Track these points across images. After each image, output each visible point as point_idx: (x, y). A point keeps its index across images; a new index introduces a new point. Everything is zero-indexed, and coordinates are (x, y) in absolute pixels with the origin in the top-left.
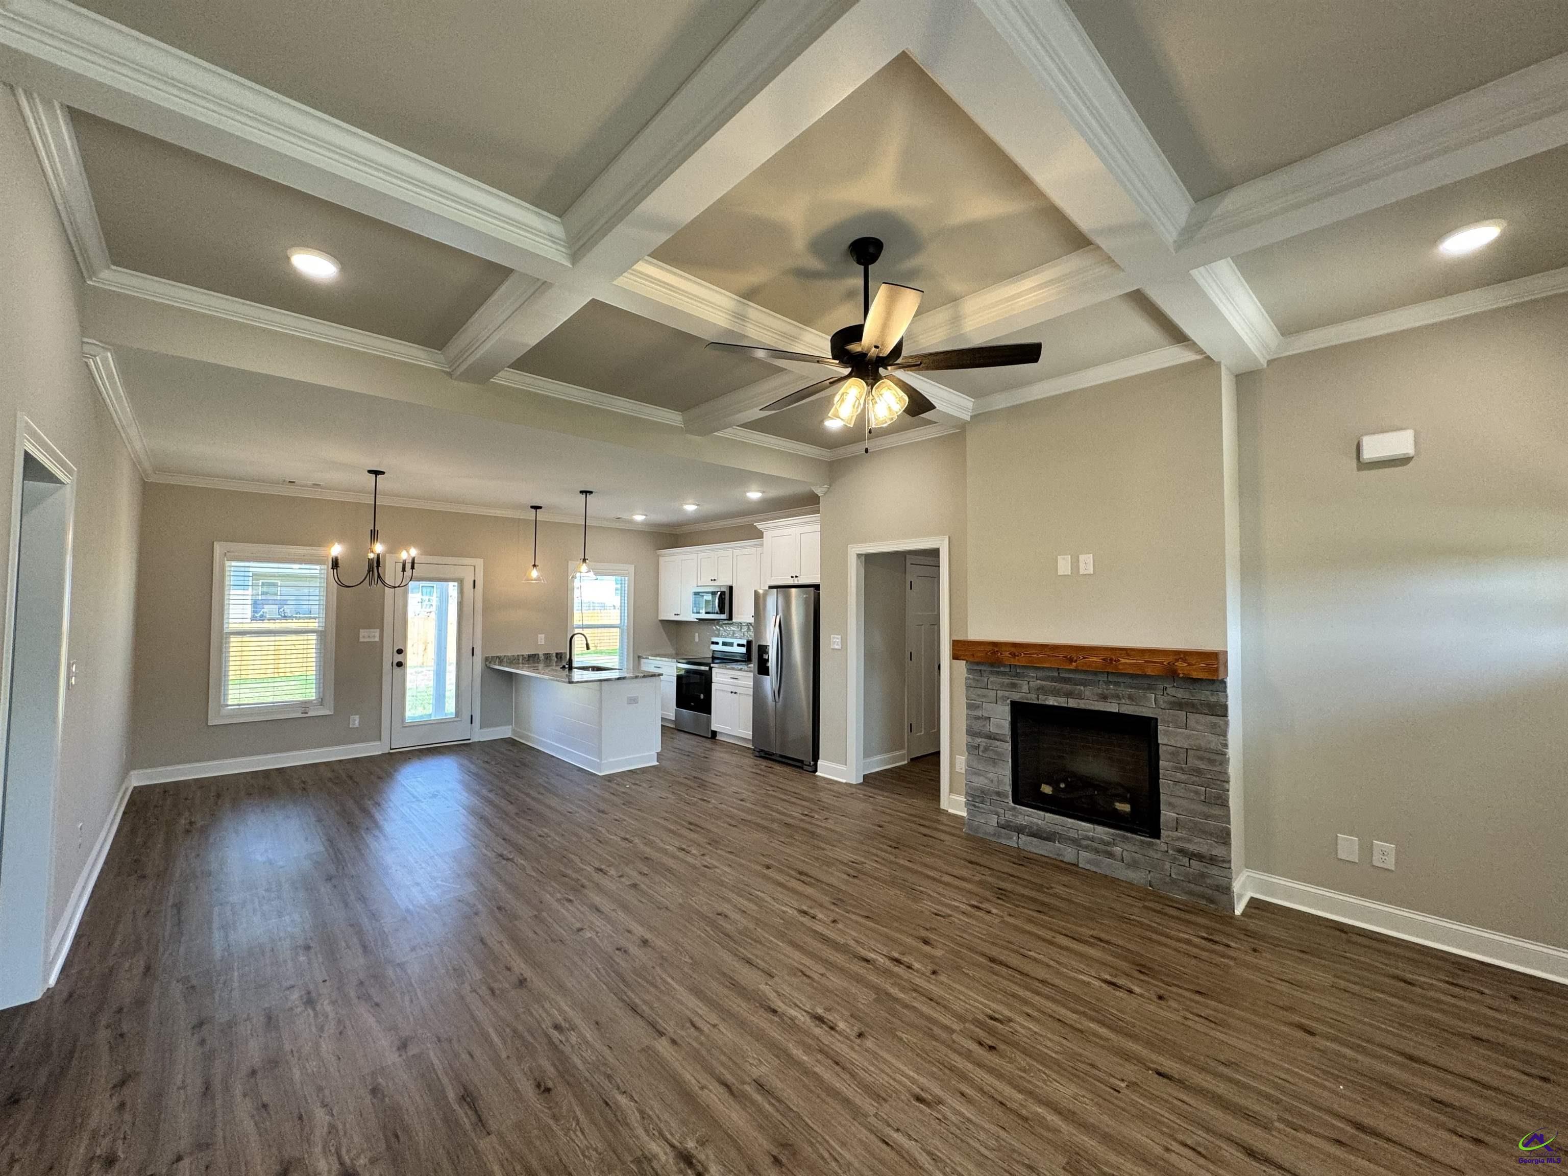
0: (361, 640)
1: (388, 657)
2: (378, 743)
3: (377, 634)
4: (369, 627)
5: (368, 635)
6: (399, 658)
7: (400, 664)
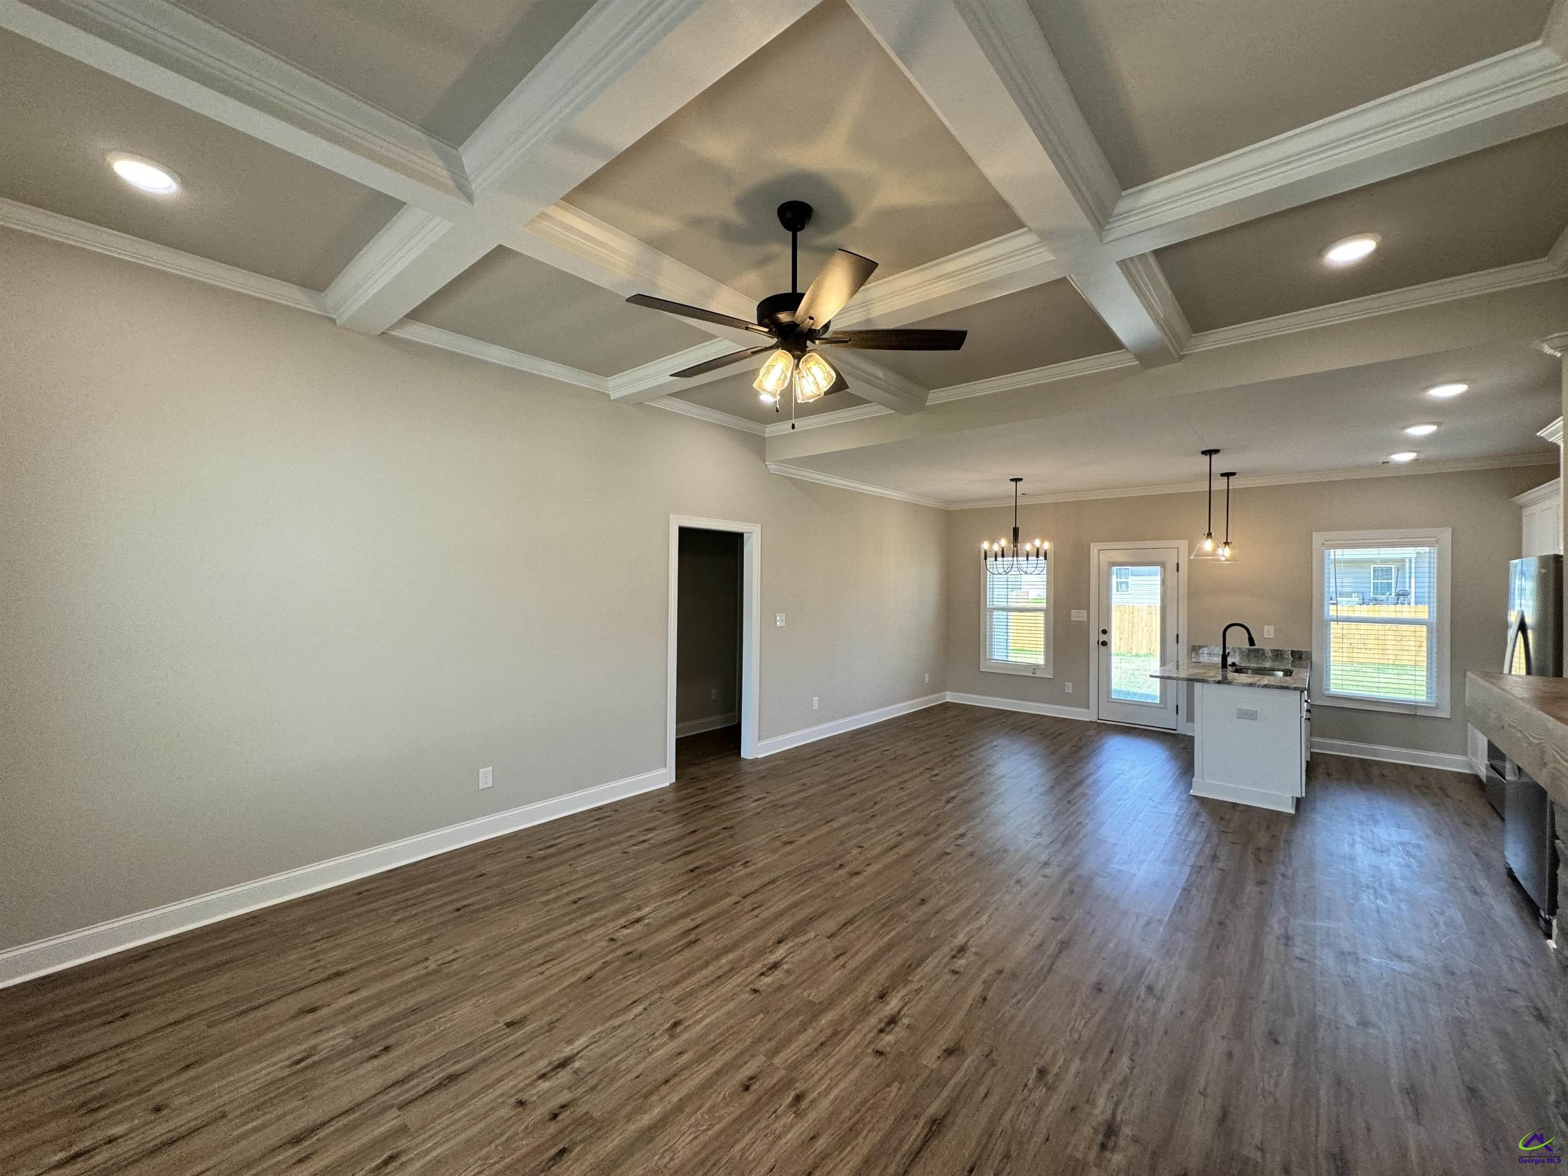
0: (1073, 619)
1: (1094, 637)
2: (1087, 711)
3: (1085, 615)
4: (1079, 608)
5: (1077, 615)
6: (1103, 638)
7: (1104, 643)
